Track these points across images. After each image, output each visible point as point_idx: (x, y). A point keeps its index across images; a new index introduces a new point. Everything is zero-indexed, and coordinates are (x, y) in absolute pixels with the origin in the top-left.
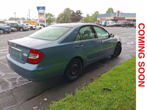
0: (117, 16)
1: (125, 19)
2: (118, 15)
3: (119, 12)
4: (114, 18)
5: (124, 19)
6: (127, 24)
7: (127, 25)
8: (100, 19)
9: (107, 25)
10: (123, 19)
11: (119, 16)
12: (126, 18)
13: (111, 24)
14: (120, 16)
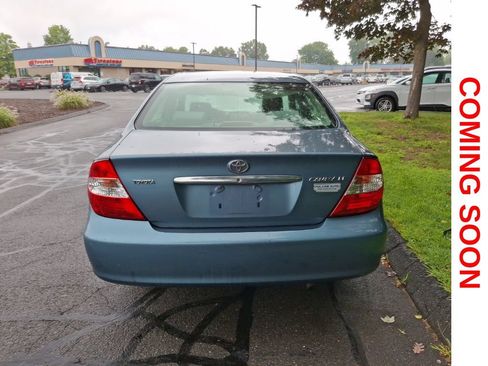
0: (93, 55)
1: (123, 65)
2: (99, 53)
3: (98, 42)
4: (86, 61)
5: (119, 67)
6: (147, 80)
7: (147, 83)
8: (31, 63)
9: (74, 85)
10: (115, 66)
11: (101, 55)
12: (126, 63)
13: (88, 83)
14: (104, 55)
